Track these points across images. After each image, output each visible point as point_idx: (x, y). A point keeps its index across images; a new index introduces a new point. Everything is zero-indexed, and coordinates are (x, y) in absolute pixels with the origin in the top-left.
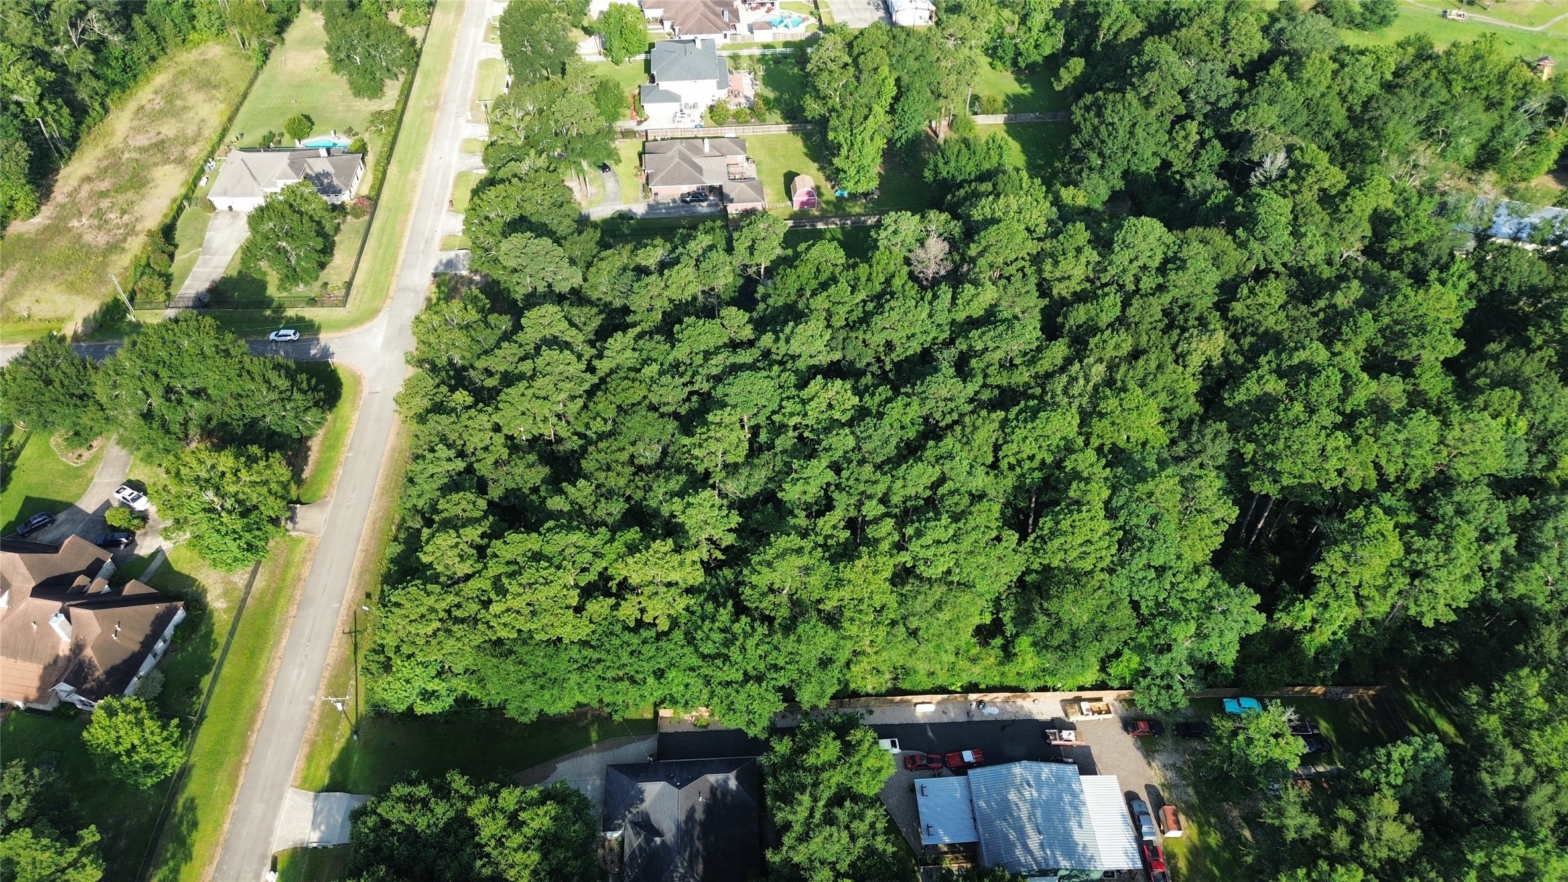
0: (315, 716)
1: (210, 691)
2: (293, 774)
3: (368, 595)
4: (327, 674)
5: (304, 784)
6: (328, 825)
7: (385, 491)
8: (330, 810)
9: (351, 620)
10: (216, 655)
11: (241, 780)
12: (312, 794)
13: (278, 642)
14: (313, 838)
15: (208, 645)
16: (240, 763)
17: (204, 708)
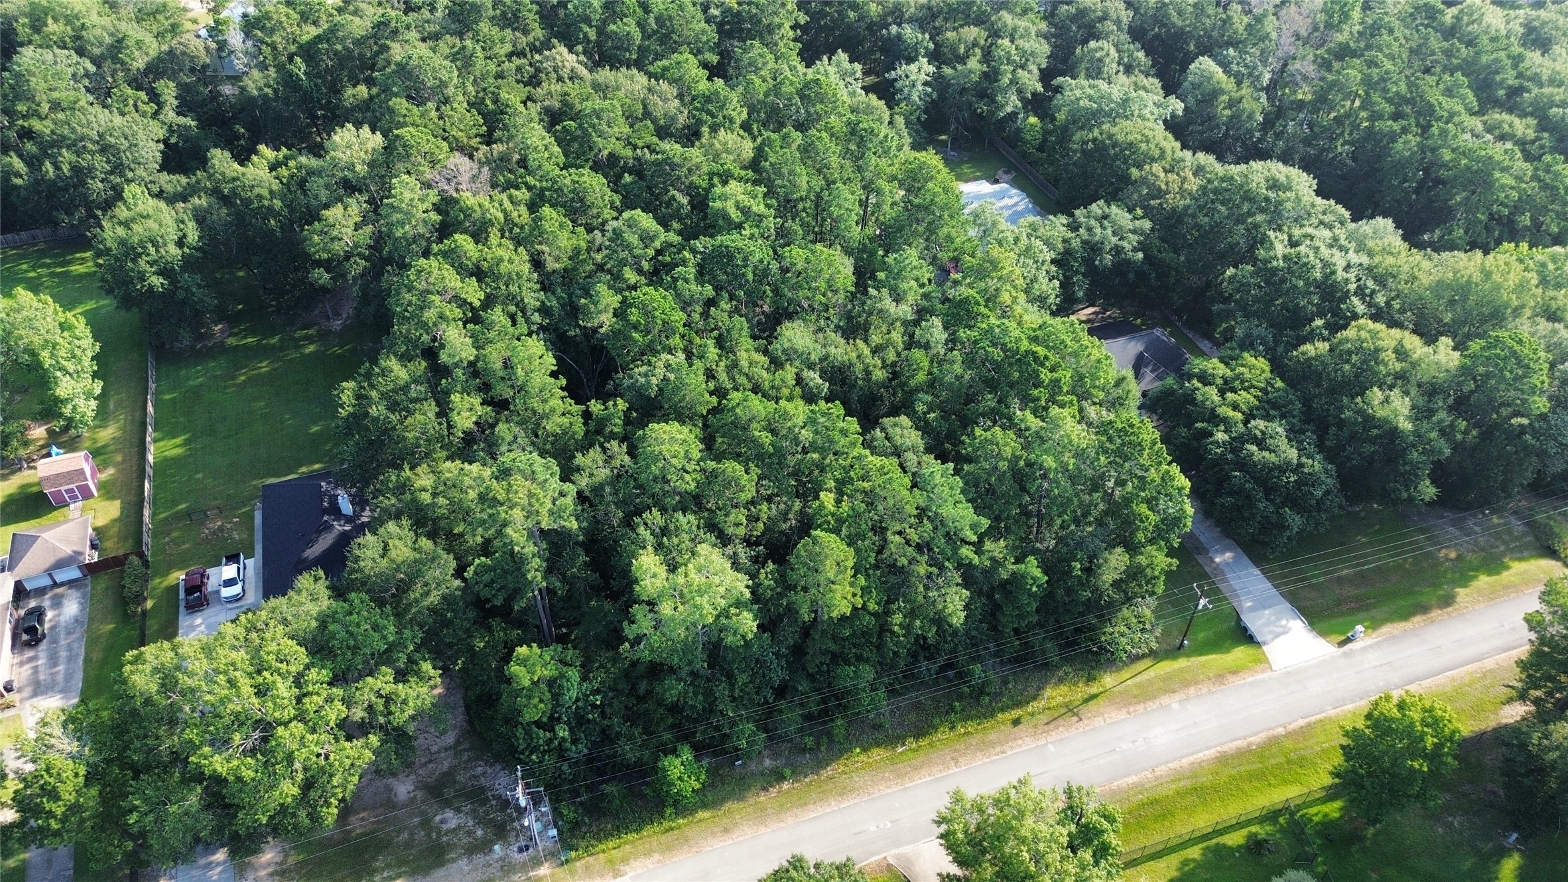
0: (1192, 690)
1: (1239, 826)
2: (1260, 676)
3: (1016, 722)
4: (1140, 708)
5: (1264, 661)
6: (1279, 619)
7: (843, 792)
8: (1267, 624)
9: (1060, 721)
10: (1195, 852)
11: (1302, 722)
12: (1265, 648)
13: (1135, 786)
14: (1297, 626)
15: (1192, 873)
16: (1288, 735)
17: (1261, 820)
